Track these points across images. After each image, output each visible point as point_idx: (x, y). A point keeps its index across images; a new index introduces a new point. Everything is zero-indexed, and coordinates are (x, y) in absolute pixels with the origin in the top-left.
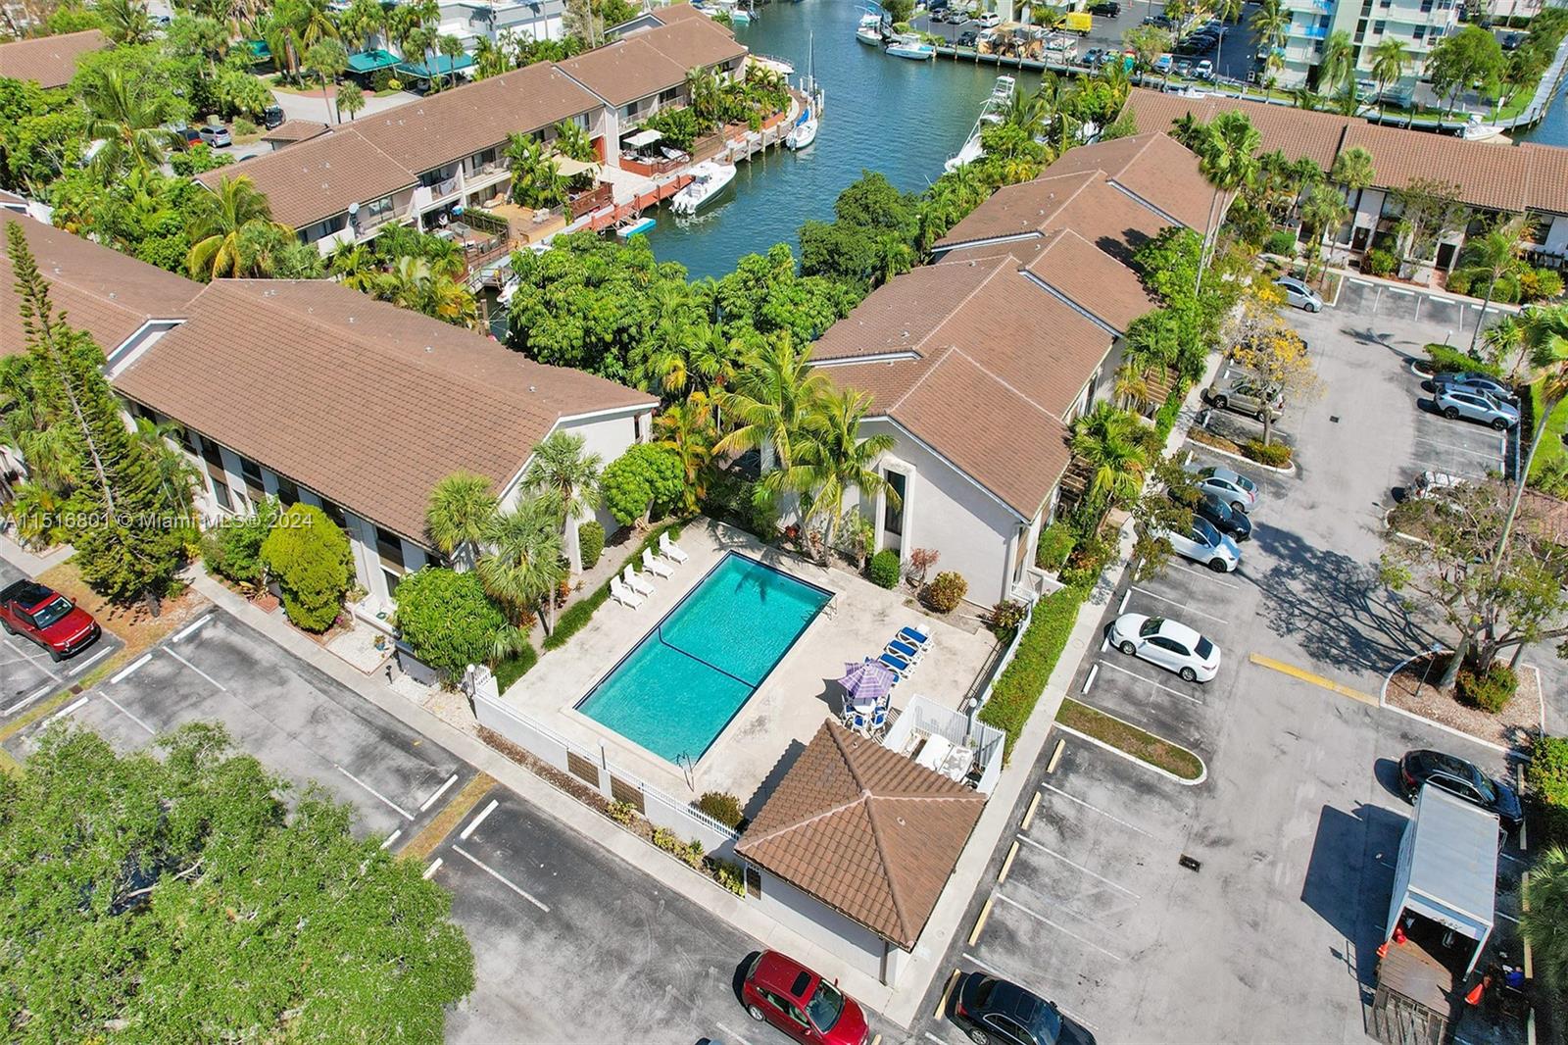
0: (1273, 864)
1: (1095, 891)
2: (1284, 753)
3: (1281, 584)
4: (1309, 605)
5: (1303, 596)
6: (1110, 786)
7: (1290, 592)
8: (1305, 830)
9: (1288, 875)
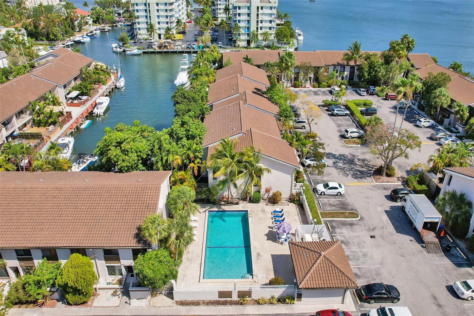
0: (386, 228)
1: (362, 254)
2: (369, 203)
3: (337, 165)
4: (346, 168)
5: (344, 166)
6: (345, 228)
7: (340, 166)
8: (385, 218)
9: (391, 229)
